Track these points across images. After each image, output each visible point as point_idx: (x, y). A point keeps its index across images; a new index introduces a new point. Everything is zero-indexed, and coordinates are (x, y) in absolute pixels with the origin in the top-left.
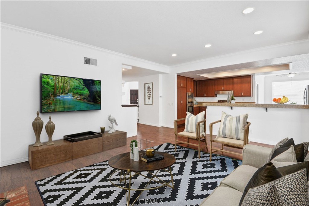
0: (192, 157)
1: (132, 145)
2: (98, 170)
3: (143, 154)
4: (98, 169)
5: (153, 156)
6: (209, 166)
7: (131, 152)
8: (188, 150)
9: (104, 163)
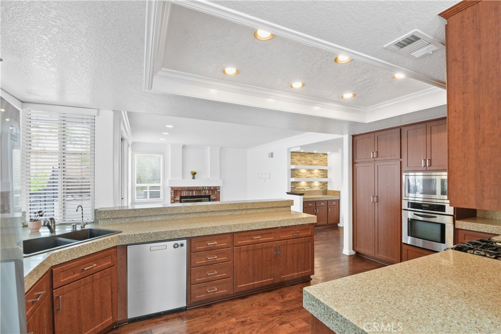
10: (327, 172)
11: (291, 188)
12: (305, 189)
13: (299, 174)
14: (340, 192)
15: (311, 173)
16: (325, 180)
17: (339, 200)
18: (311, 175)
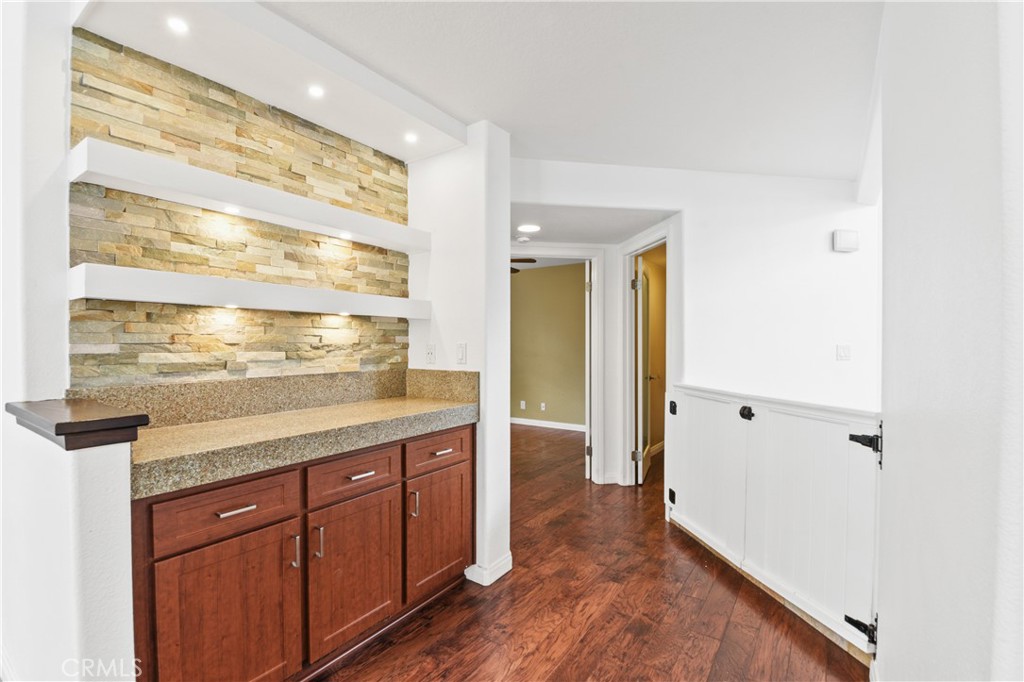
10: (406, 268)
11: (75, 359)
12: (243, 370)
13: (177, 247)
14: (477, 375)
15: (288, 256)
16: (389, 307)
17: (473, 427)
18: (292, 269)
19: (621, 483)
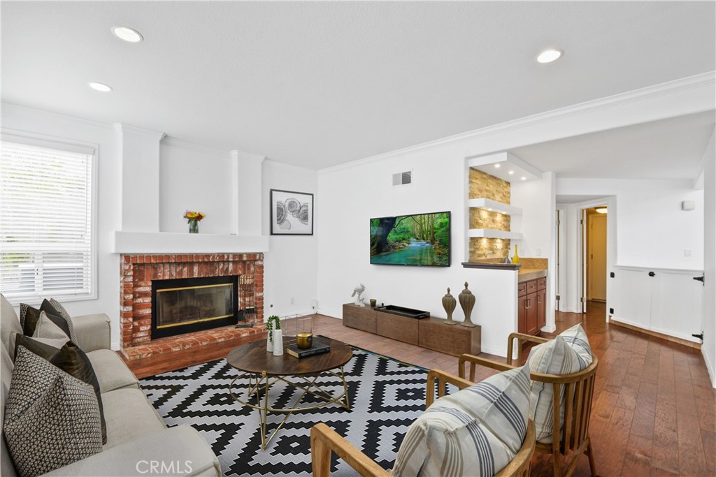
0: (374, 371)
1: (271, 325)
2: (164, 389)
3: (291, 342)
4: (164, 387)
5: (309, 347)
6: (411, 394)
7: (269, 338)
8: (365, 355)
9: (178, 374)
10: (510, 221)
15: (493, 221)
17: (546, 278)
18: (493, 225)
19: (575, 312)
